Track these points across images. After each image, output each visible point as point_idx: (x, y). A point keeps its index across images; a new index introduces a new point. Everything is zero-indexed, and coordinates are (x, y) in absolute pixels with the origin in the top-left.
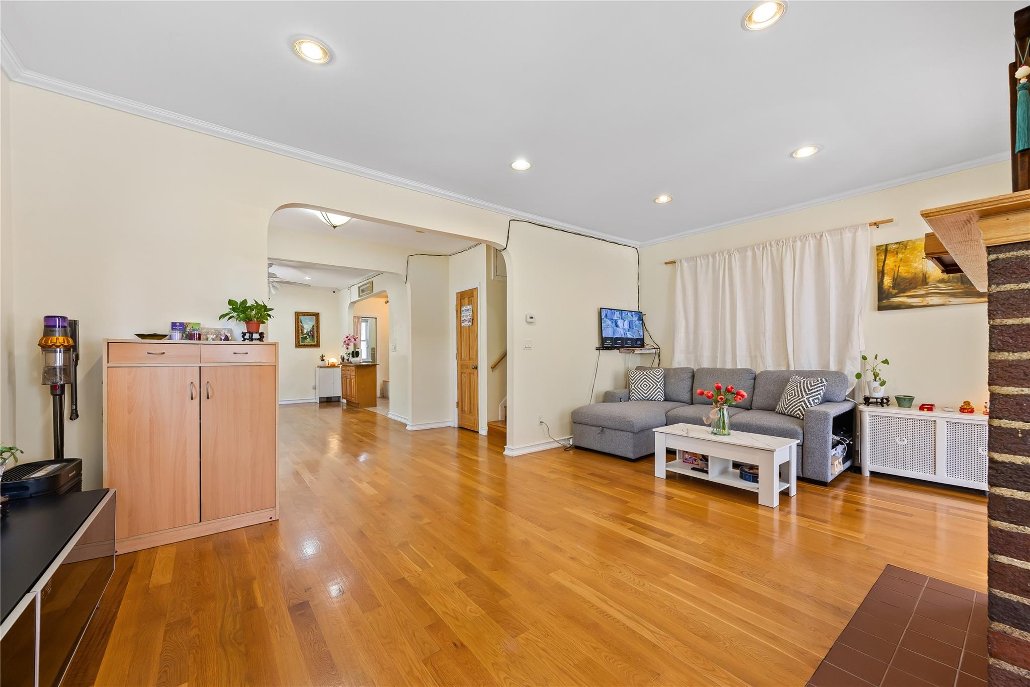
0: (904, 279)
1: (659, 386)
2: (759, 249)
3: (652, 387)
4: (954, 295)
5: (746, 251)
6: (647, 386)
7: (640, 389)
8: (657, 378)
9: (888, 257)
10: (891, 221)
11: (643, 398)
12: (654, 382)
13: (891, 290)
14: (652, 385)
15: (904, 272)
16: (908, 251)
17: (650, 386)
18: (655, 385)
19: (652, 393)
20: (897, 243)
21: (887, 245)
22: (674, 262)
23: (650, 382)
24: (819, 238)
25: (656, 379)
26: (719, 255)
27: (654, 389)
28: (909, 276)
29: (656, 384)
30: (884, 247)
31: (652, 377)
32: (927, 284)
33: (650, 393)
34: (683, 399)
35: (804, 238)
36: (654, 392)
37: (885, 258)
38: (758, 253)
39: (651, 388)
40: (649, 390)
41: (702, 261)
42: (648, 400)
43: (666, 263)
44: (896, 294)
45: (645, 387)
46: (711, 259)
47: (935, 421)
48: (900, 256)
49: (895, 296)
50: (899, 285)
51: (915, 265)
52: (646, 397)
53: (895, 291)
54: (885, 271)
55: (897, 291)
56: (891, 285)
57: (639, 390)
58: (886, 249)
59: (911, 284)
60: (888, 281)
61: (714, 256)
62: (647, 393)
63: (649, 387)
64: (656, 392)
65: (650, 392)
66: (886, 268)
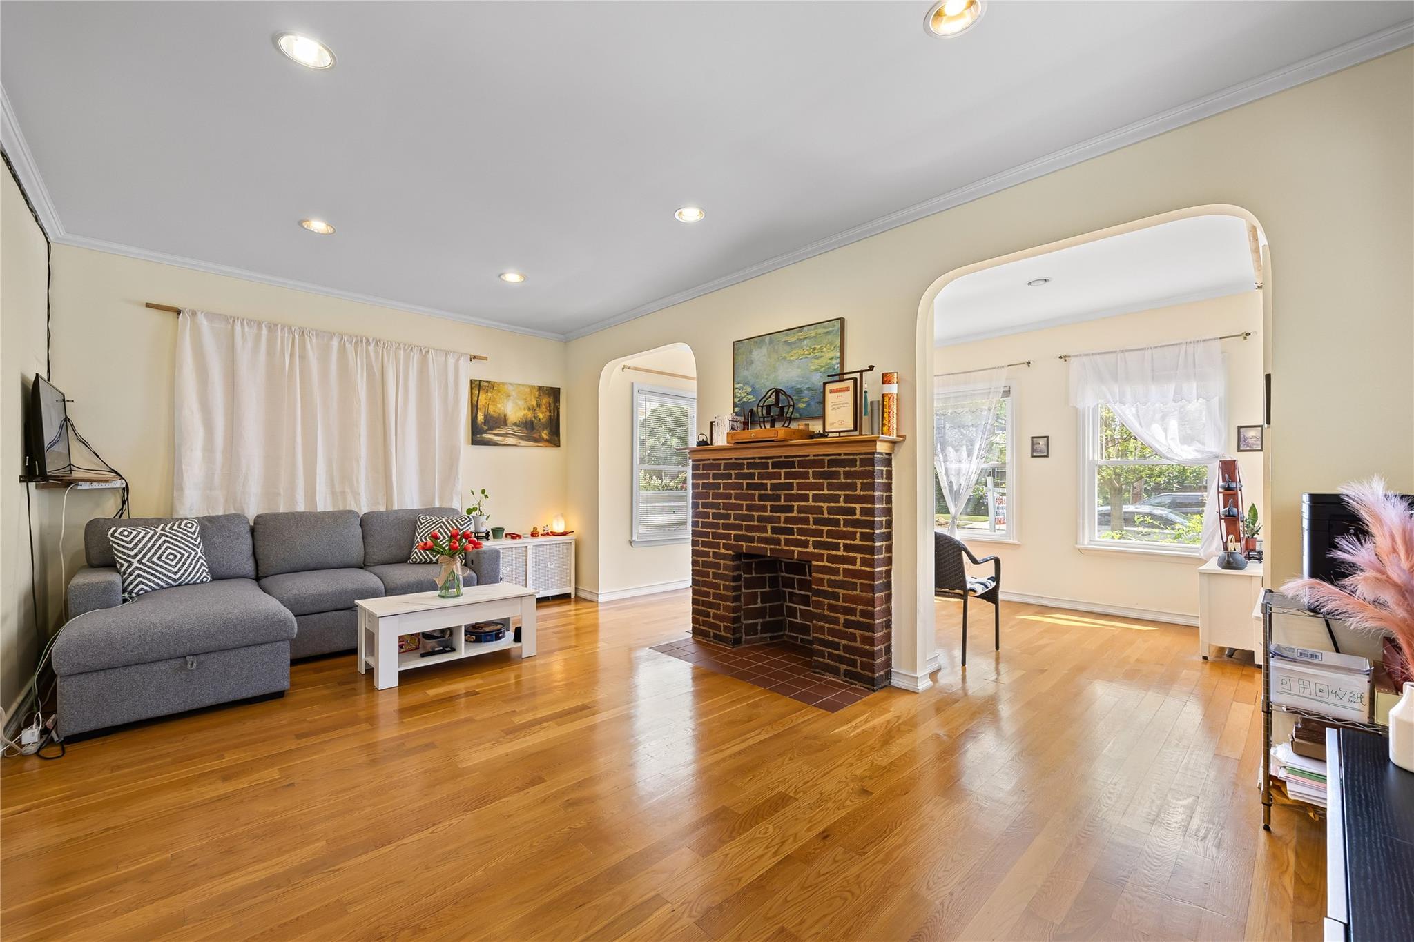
0: (492, 417)
1: (199, 554)
2: (351, 343)
3: (188, 557)
4: (521, 438)
5: (331, 338)
6: (175, 556)
7: (158, 565)
8: (192, 538)
9: (481, 394)
10: (485, 359)
11: (168, 583)
12: (190, 548)
13: (483, 426)
14: (186, 555)
15: (492, 410)
16: (494, 392)
17: (183, 555)
18: (194, 553)
19: (191, 569)
20: (487, 382)
21: (480, 381)
22: (179, 312)
23: (180, 548)
24: (425, 353)
25: (192, 541)
26: (282, 329)
27: (192, 560)
28: (495, 416)
29: (194, 550)
30: (478, 382)
31: (181, 538)
32: (506, 425)
33: (186, 571)
34: (241, 572)
35: (409, 348)
36: (194, 568)
37: (479, 393)
38: (350, 348)
39: (186, 560)
40: (183, 565)
41: (246, 329)
42: (179, 585)
43: (148, 305)
44: (487, 430)
45: (172, 560)
46: (264, 331)
47: (527, 547)
48: (489, 394)
49: (486, 432)
50: (489, 422)
51: (500, 406)
52: (175, 580)
53: (486, 428)
54: (479, 407)
55: (487, 428)
56: (483, 421)
57: (158, 568)
58: (480, 385)
59: (496, 423)
60: (480, 417)
61: (272, 327)
62: (179, 570)
63: (182, 557)
64: (197, 567)
65: (184, 568)
66: (480, 404)
